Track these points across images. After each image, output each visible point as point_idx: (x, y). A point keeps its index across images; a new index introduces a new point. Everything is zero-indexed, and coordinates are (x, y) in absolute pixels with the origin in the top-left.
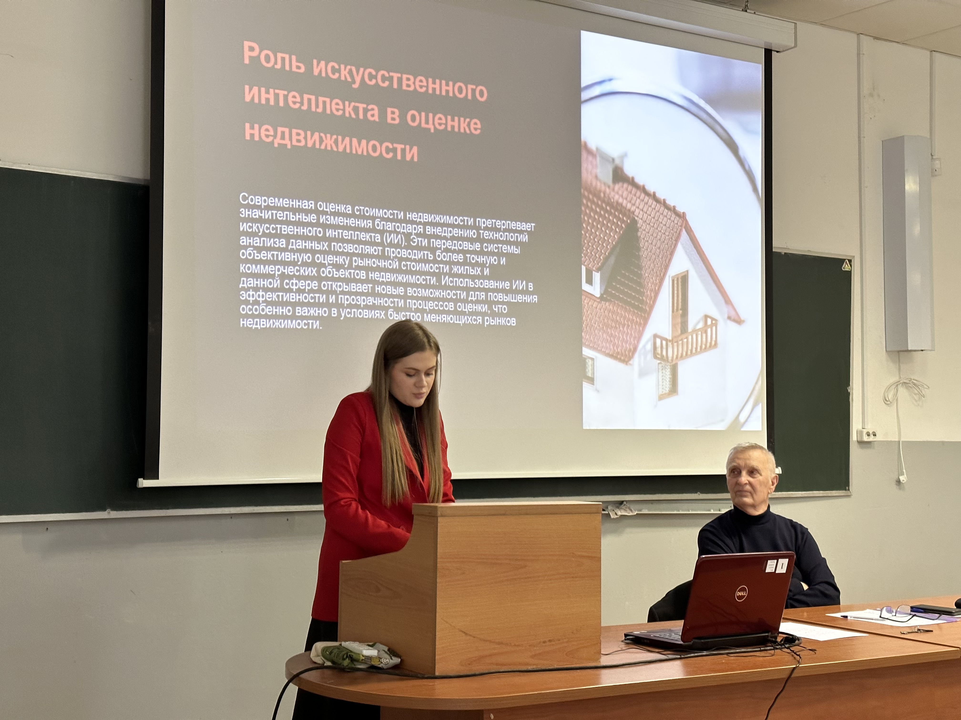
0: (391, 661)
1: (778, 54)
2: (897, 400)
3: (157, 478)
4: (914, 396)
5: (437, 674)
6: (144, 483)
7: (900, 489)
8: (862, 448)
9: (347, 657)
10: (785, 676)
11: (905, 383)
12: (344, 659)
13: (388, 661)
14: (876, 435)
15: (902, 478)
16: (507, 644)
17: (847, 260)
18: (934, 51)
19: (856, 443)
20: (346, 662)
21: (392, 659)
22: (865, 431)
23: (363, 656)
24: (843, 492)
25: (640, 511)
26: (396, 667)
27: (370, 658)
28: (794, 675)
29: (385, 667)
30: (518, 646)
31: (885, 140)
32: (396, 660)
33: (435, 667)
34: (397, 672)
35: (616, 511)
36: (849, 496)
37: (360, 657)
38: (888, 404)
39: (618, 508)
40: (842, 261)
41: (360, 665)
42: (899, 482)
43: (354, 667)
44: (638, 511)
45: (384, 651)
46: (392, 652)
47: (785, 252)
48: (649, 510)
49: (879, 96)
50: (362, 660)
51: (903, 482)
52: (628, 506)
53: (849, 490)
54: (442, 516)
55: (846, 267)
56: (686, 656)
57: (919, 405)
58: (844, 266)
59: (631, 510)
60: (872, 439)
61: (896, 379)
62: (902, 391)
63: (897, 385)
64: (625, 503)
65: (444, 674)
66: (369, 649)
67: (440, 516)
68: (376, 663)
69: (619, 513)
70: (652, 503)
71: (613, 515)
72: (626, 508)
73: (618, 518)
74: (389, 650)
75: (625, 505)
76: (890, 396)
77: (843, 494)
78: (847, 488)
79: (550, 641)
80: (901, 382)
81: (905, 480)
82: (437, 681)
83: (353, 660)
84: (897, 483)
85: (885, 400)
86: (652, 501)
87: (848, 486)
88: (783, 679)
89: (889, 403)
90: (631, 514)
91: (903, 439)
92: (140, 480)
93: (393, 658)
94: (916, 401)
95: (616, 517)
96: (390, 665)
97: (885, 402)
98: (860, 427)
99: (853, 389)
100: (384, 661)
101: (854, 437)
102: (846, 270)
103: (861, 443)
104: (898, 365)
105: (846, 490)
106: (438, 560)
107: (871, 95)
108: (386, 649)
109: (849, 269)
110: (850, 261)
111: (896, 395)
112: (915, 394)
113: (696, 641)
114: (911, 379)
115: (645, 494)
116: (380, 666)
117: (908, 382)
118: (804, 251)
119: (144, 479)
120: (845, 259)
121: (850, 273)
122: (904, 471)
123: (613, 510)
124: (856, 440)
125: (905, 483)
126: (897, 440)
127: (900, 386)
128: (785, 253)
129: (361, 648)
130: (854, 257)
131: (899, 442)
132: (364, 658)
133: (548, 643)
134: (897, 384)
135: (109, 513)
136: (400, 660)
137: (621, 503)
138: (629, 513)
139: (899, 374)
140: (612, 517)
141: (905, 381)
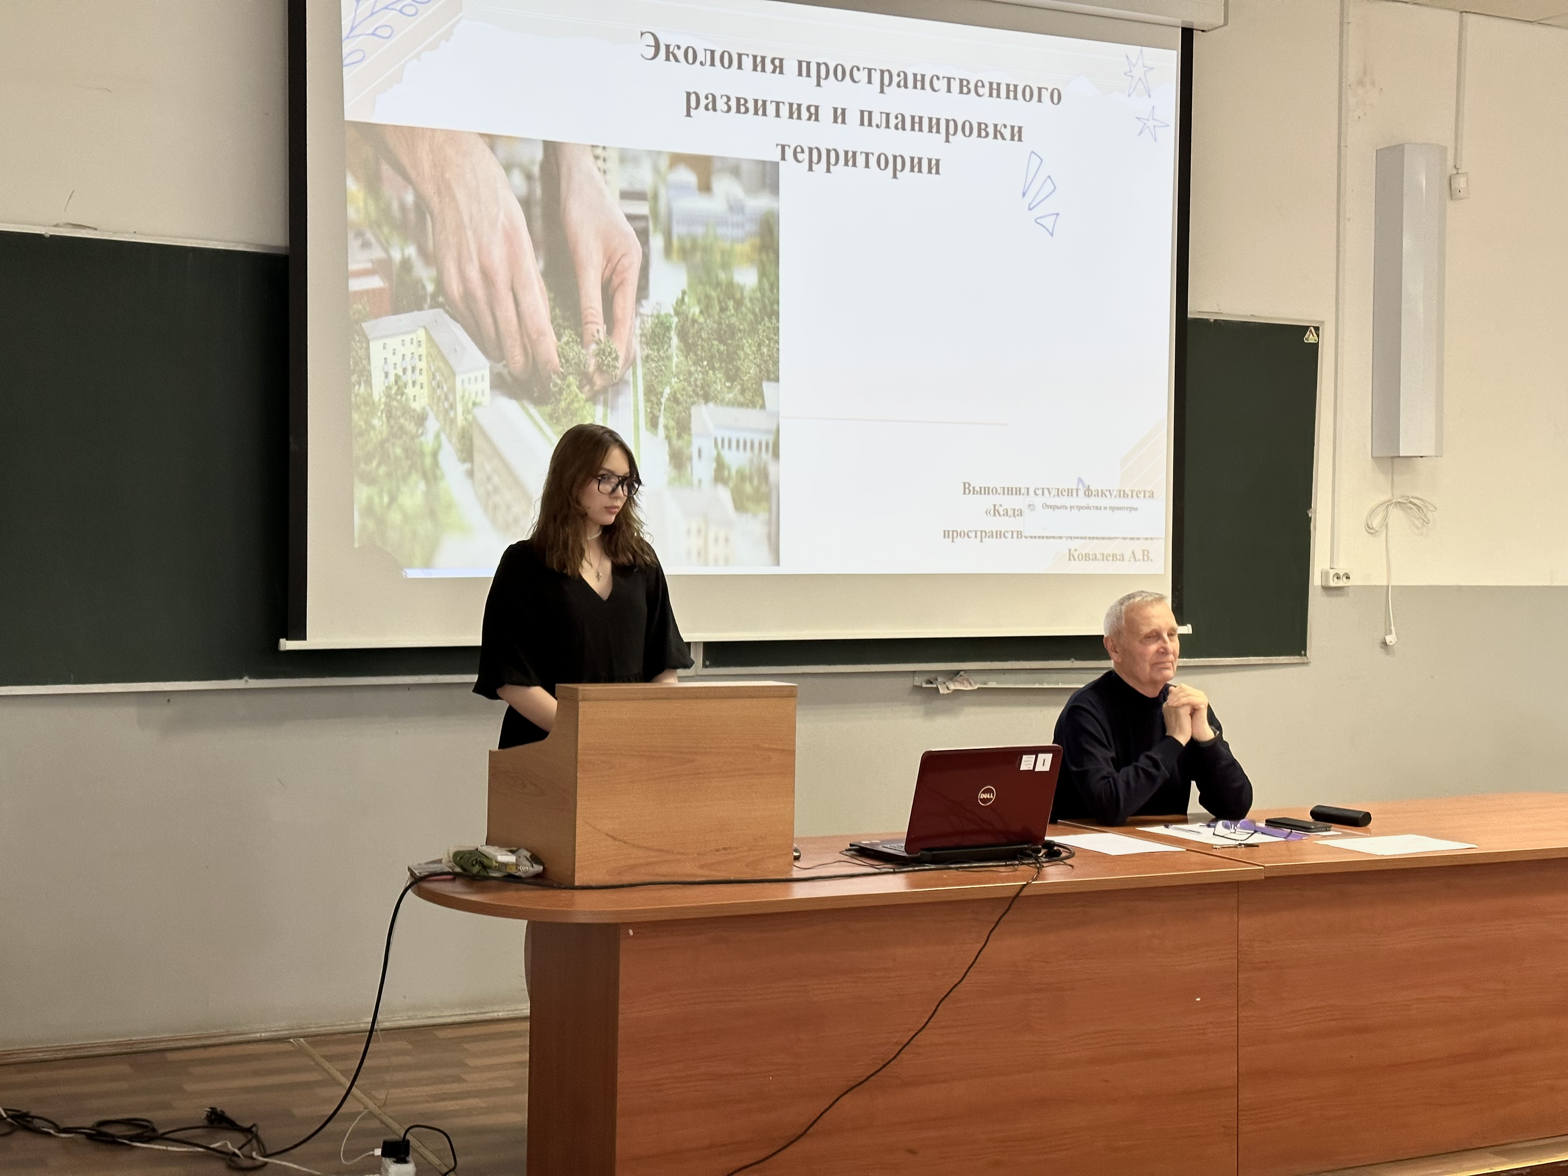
0: (531, 869)
1: (1204, 33)
2: (1387, 526)
3: (304, 638)
4: (1414, 519)
5: (577, 884)
6: (287, 645)
7: (1388, 654)
8: (1328, 595)
9: (476, 863)
10: (1012, 894)
11: (1399, 502)
12: (473, 865)
13: (528, 868)
14: (1349, 578)
15: (1391, 639)
16: (668, 852)
17: (1312, 328)
18: (1466, 12)
19: (1320, 590)
20: (476, 869)
21: (533, 867)
22: (1332, 572)
23: (497, 862)
24: (1297, 659)
25: (985, 683)
26: (537, 876)
27: (505, 865)
28: (1023, 894)
29: (523, 875)
30: (683, 854)
31: (1381, 150)
32: (538, 868)
33: (574, 876)
34: (539, 881)
35: (947, 683)
36: (1306, 664)
37: (492, 864)
38: (1371, 533)
39: (951, 679)
40: (1304, 329)
41: (493, 873)
42: (1384, 644)
43: (486, 874)
44: (981, 683)
45: (527, 858)
46: (535, 859)
47: (1215, 318)
48: (998, 683)
49: (1373, 84)
50: (496, 866)
51: (1390, 644)
52: (966, 677)
53: (1305, 655)
54: (584, 700)
55: (1310, 338)
56: (903, 870)
57: (1422, 534)
58: (1306, 336)
59: (970, 684)
60: (1342, 583)
61: (1387, 497)
62: (1396, 514)
63: (1388, 506)
64: (962, 673)
65: (585, 884)
66: (506, 855)
67: (582, 701)
68: (513, 871)
69: (952, 687)
70: (1004, 674)
71: (943, 690)
72: (963, 680)
73: (949, 693)
74: (531, 856)
75: (961, 676)
76: (1376, 523)
77: (1296, 661)
78: (1303, 653)
79: (725, 849)
80: (1394, 501)
81: (1394, 642)
82: (577, 893)
83: (485, 867)
84: (1383, 645)
85: (1369, 527)
86: (1004, 671)
87: (1304, 648)
88: (1010, 897)
89: (1373, 531)
90: (970, 688)
91: (1394, 583)
92: (283, 641)
93: (534, 865)
94: (1417, 528)
95: (948, 692)
96: (530, 874)
97: (1368, 530)
98: (1327, 566)
99: (1316, 512)
100: (522, 868)
101: (1316, 580)
102: (1310, 341)
103: (1327, 589)
104: (1390, 477)
105: (1300, 655)
106: (579, 752)
107: (1361, 83)
108: (528, 855)
109: (1316, 340)
110: (1317, 329)
111: (1385, 520)
112: (1418, 519)
113: (924, 852)
114: (1408, 497)
115: (991, 660)
116: (517, 874)
117: (1405, 501)
118: (1246, 316)
119: (287, 640)
120: (1309, 327)
121: (1316, 346)
122: (1393, 628)
123: (944, 683)
124: (1320, 584)
125: (1392, 646)
126: (1385, 584)
127: (1391, 508)
128: (1215, 320)
129: (497, 854)
130: (1323, 322)
131: (1388, 586)
132: (497, 865)
133: (723, 852)
134: (1388, 504)
135: (247, 681)
136: (542, 868)
137: (957, 673)
138: (966, 687)
139: (1392, 490)
140: (941, 691)
141: (1400, 500)
